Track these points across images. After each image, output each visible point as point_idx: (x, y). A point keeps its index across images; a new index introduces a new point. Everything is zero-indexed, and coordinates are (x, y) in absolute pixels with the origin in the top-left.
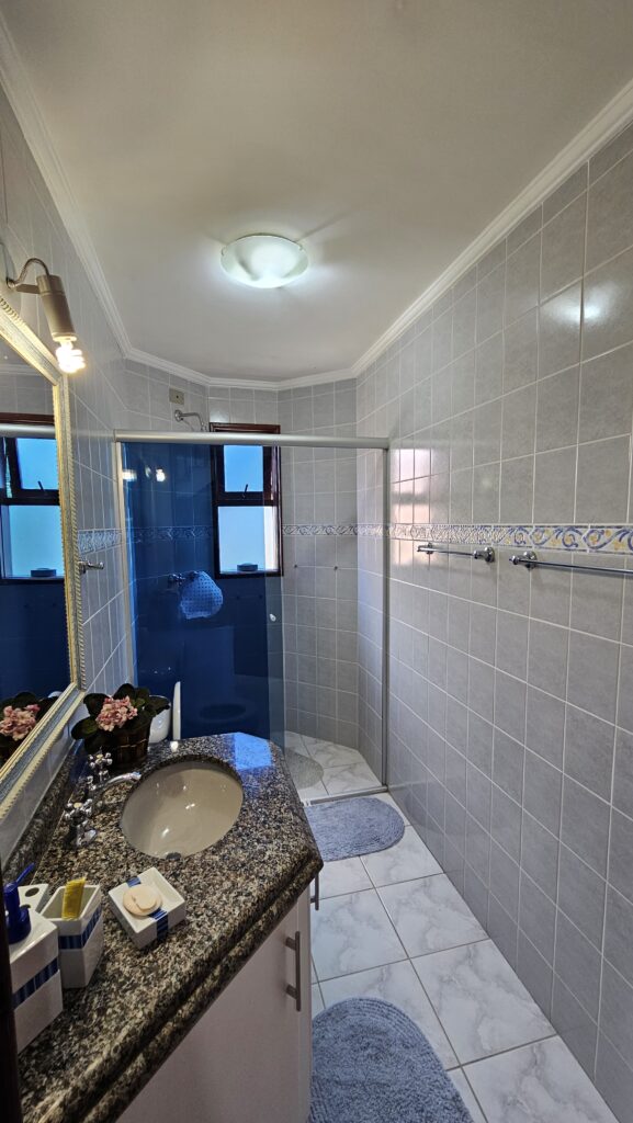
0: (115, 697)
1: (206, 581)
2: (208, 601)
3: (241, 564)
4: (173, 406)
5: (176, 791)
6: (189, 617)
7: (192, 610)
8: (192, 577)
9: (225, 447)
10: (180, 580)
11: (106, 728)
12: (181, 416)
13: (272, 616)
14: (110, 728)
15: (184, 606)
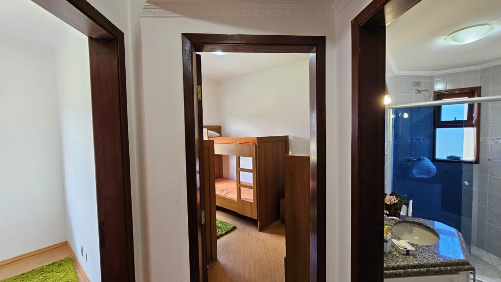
0: (390, 195)
1: (427, 162)
2: (428, 171)
3: (449, 155)
4: (414, 88)
5: (411, 232)
6: (417, 176)
7: (419, 174)
8: (420, 160)
9: (443, 106)
10: (413, 160)
11: (387, 203)
12: (419, 91)
13: (466, 182)
14: (389, 203)
15: (415, 171)
